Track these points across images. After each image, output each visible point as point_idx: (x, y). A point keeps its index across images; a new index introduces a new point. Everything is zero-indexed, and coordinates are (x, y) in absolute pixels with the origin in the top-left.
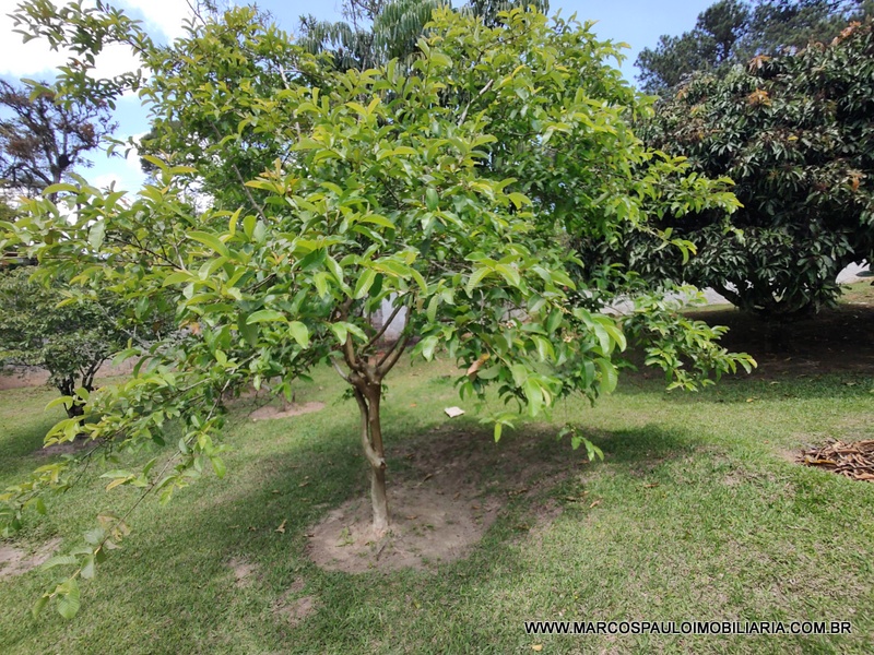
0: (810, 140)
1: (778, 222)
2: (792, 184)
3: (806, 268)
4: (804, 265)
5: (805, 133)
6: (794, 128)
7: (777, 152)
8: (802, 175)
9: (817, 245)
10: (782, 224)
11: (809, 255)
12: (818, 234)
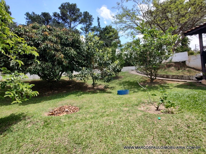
0: (55, 46)
1: (49, 61)
2: (52, 54)
3: (54, 72)
4: (54, 71)
5: (54, 44)
6: (53, 43)
7: (49, 46)
8: (54, 53)
9: (56, 67)
10: (50, 62)
11: (55, 69)
12: (56, 65)
